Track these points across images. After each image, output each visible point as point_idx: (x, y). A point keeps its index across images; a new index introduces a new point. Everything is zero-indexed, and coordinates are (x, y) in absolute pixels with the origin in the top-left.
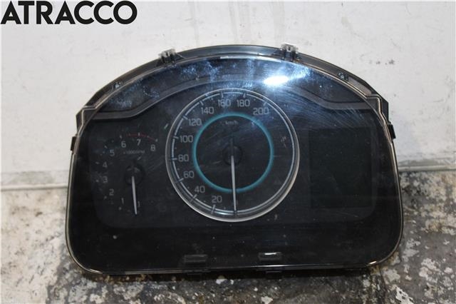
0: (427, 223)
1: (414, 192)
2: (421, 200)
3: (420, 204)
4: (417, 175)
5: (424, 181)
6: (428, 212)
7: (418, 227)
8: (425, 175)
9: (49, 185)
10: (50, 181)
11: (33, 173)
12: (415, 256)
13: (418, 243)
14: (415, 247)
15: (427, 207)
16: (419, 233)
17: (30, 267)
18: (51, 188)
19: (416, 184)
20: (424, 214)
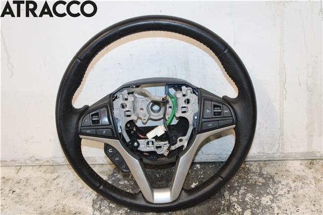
0: (251, 180)
1: (246, 169)
2: (249, 172)
3: (248, 174)
4: (248, 163)
5: (251, 165)
6: (251, 176)
7: (247, 182)
8: (251, 163)
9: (94, 163)
10: (95, 162)
11: (89, 157)
12: (244, 193)
13: (246, 188)
14: (244, 189)
15: (251, 175)
16: (247, 184)
17: (86, 193)
18: (95, 164)
19: (247, 166)
20: (249, 177)
